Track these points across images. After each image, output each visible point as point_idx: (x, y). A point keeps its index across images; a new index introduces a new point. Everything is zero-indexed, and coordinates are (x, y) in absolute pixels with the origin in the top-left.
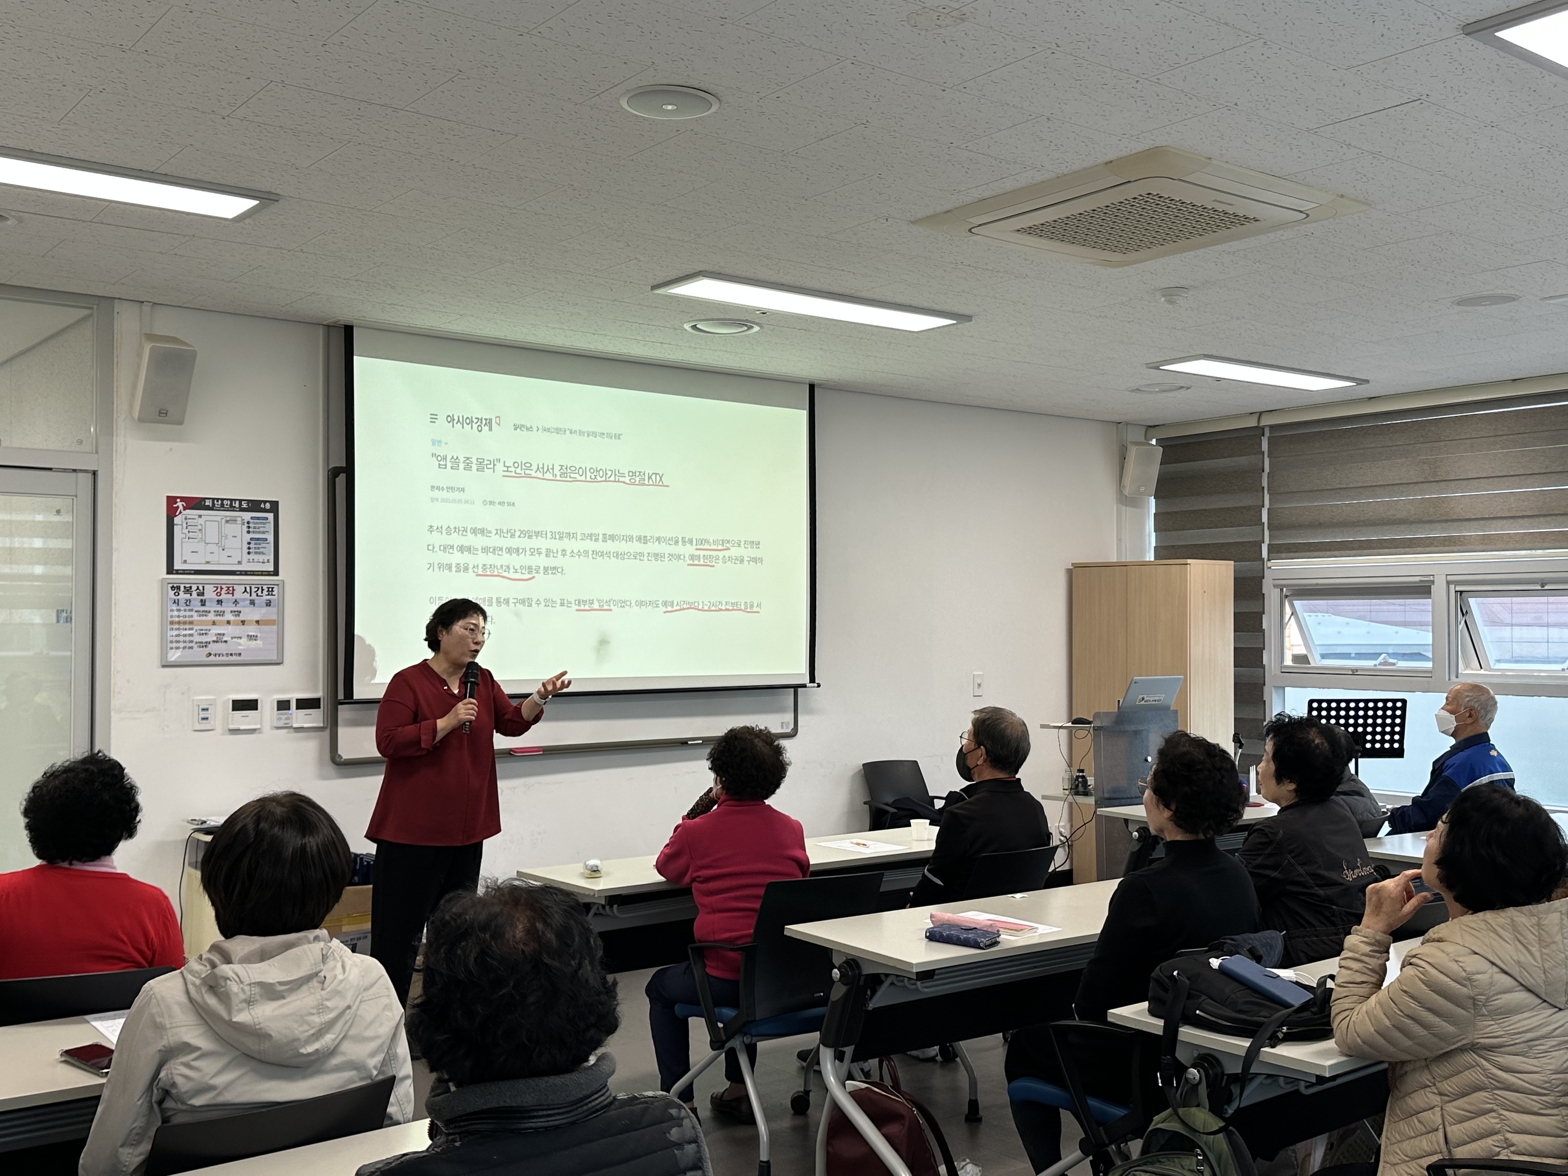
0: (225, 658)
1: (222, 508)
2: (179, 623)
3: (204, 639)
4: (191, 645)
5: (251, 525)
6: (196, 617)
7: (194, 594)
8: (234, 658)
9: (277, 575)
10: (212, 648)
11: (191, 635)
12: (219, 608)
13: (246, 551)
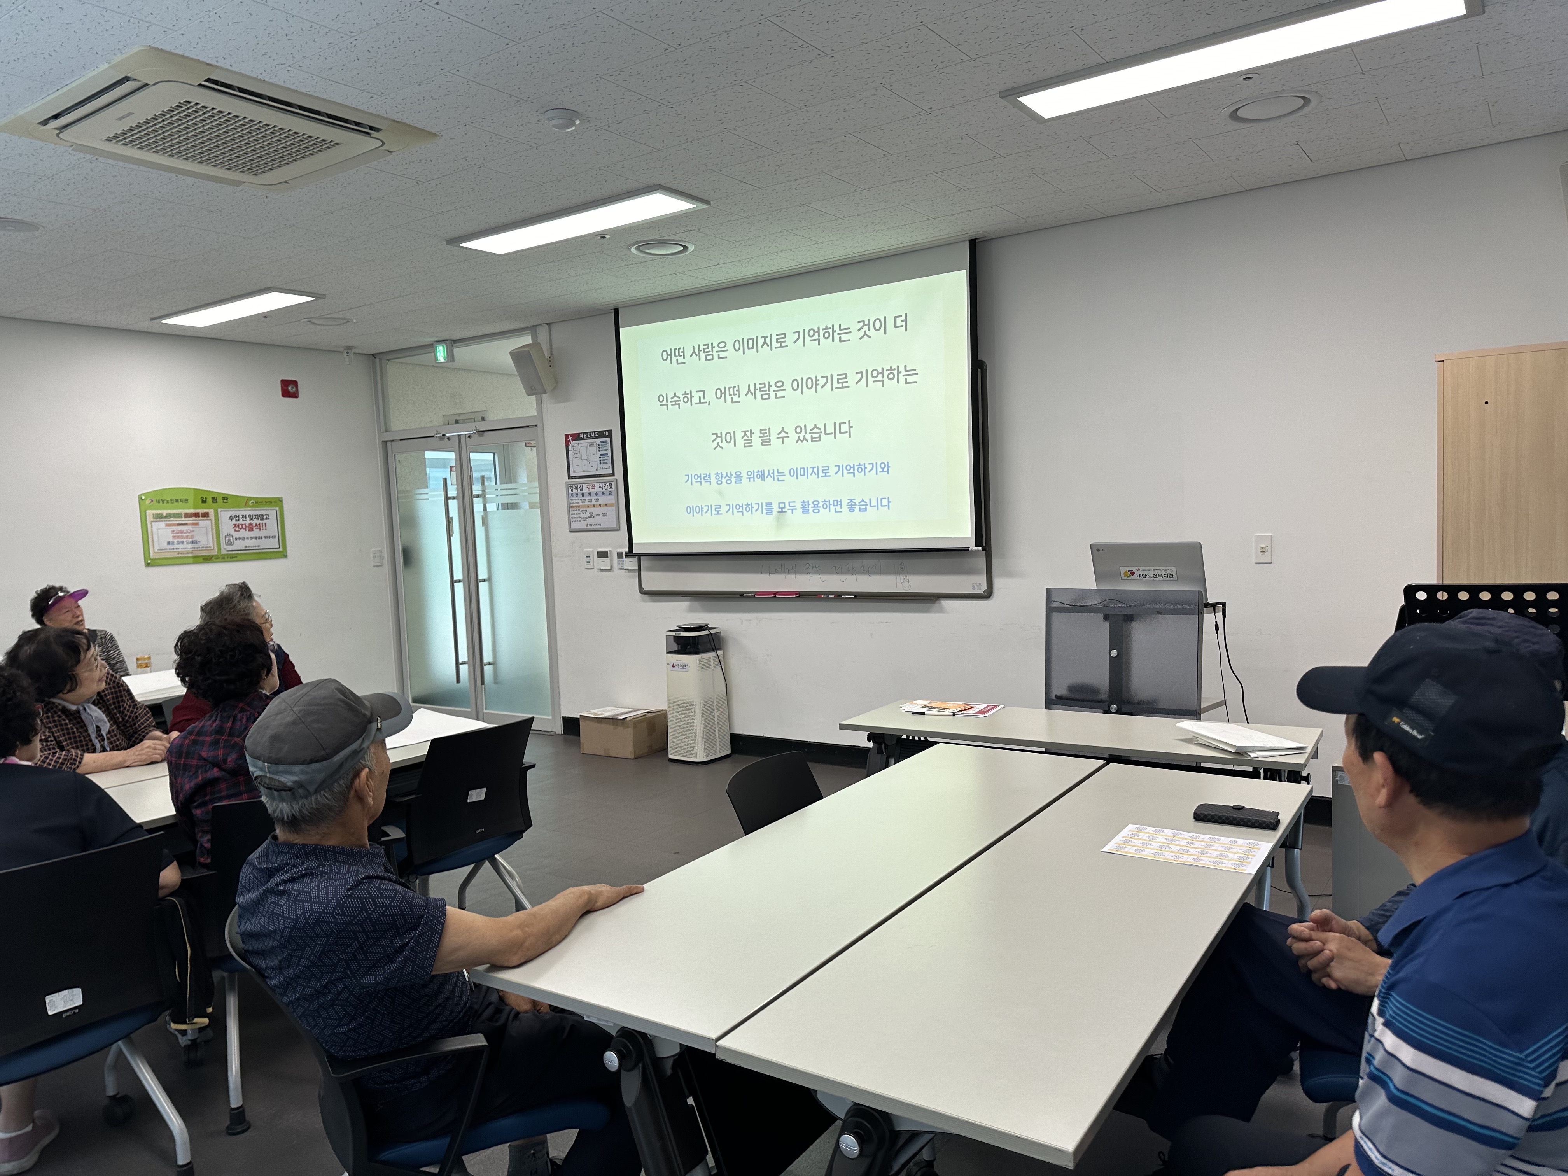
0: (594, 527)
1: (588, 438)
2: (573, 507)
3: (585, 516)
4: (579, 519)
5: (600, 446)
6: (581, 504)
7: (579, 490)
10: (590, 521)
11: (580, 514)
12: (590, 498)
13: (599, 462)
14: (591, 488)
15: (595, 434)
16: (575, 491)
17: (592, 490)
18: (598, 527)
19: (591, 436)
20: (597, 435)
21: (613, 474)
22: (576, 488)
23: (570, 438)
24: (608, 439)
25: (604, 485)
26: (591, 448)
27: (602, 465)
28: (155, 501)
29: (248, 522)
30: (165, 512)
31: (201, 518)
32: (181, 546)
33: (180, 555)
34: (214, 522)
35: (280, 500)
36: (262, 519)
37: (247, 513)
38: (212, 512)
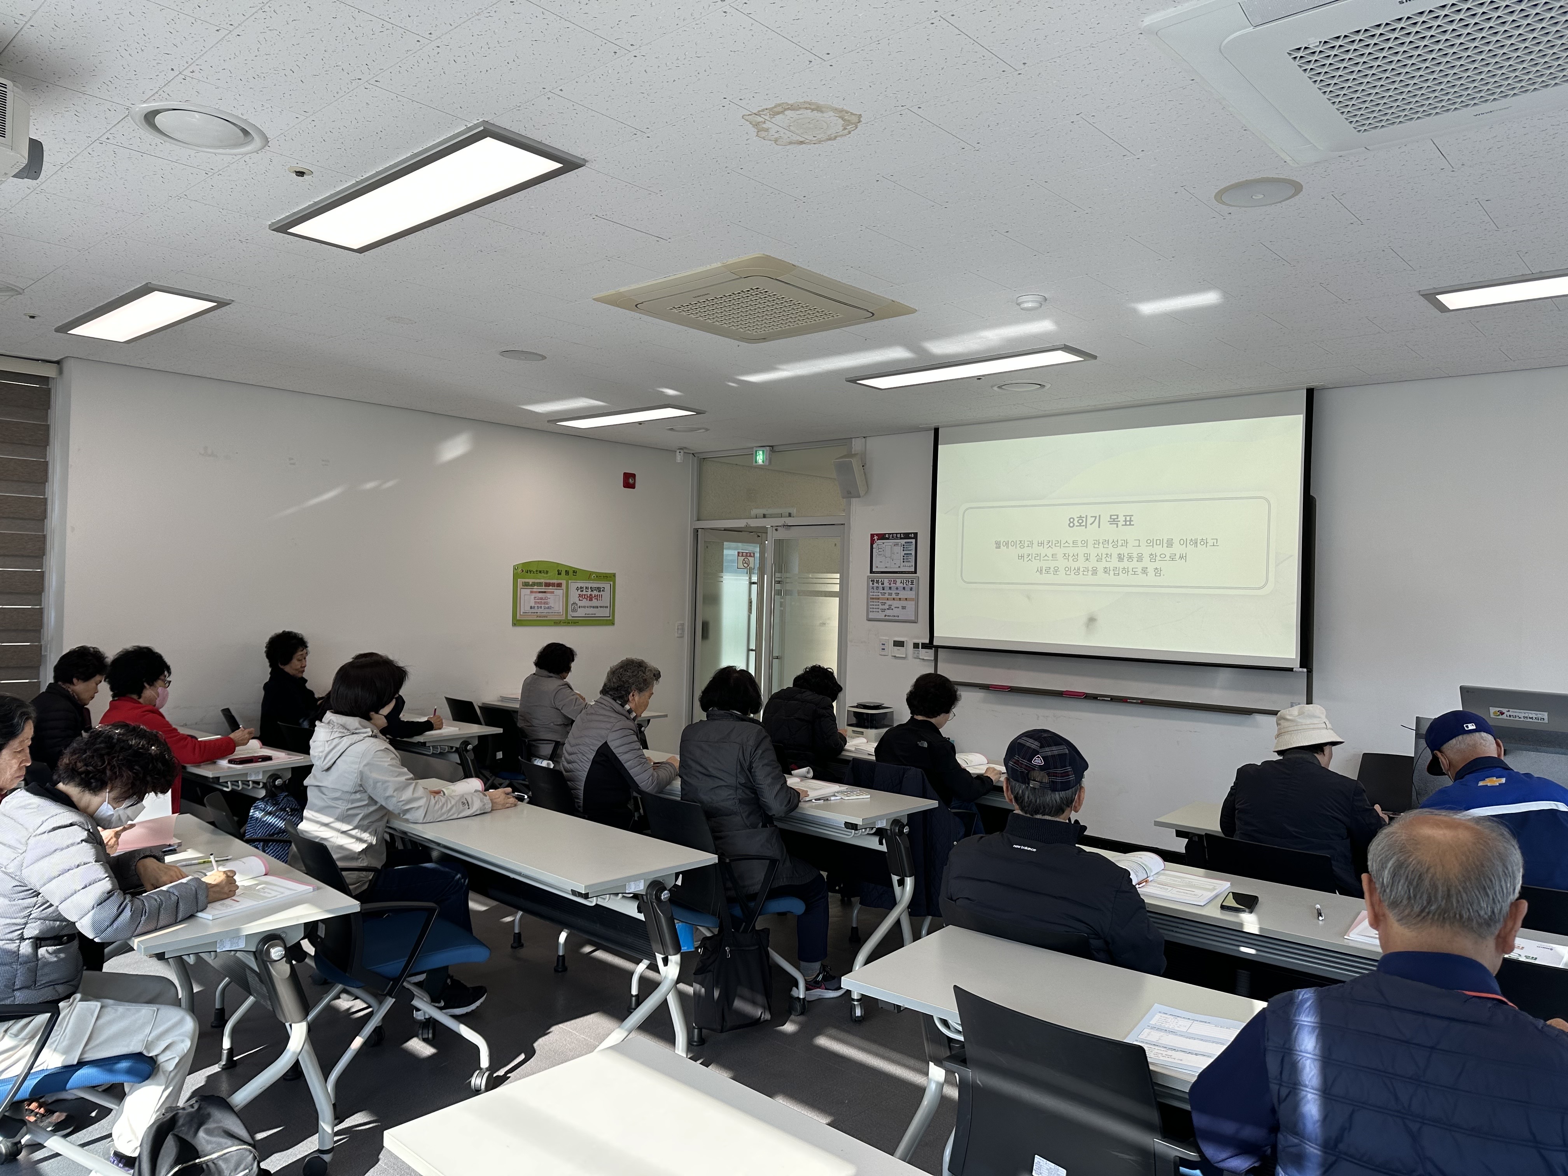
0: (892, 618)
1: (893, 538)
2: (873, 599)
3: (883, 607)
4: (877, 610)
5: (904, 547)
6: (880, 596)
7: (880, 584)
8: (896, 618)
9: (916, 573)
10: (888, 612)
11: (878, 605)
12: (890, 591)
13: (902, 560)
14: (892, 583)
15: (900, 536)
16: (876, 585)
17: (893, 585)
19: (897, 537)
20: (902, 536)
22: (878, 582)
23: (876, 538)
24: (913, 541)
25: (905, 581)
26: (895, 547)
27: (904, 563)
28: (524, 571)
29: (589, 593)
30: (531, 581)
31: (556, 588)
32: (540, 610)
33: (538, 618)
34: (565, 590)
35: (614, 575)
36: (599, 592)
37: (590, 585)
38: (564, 582)
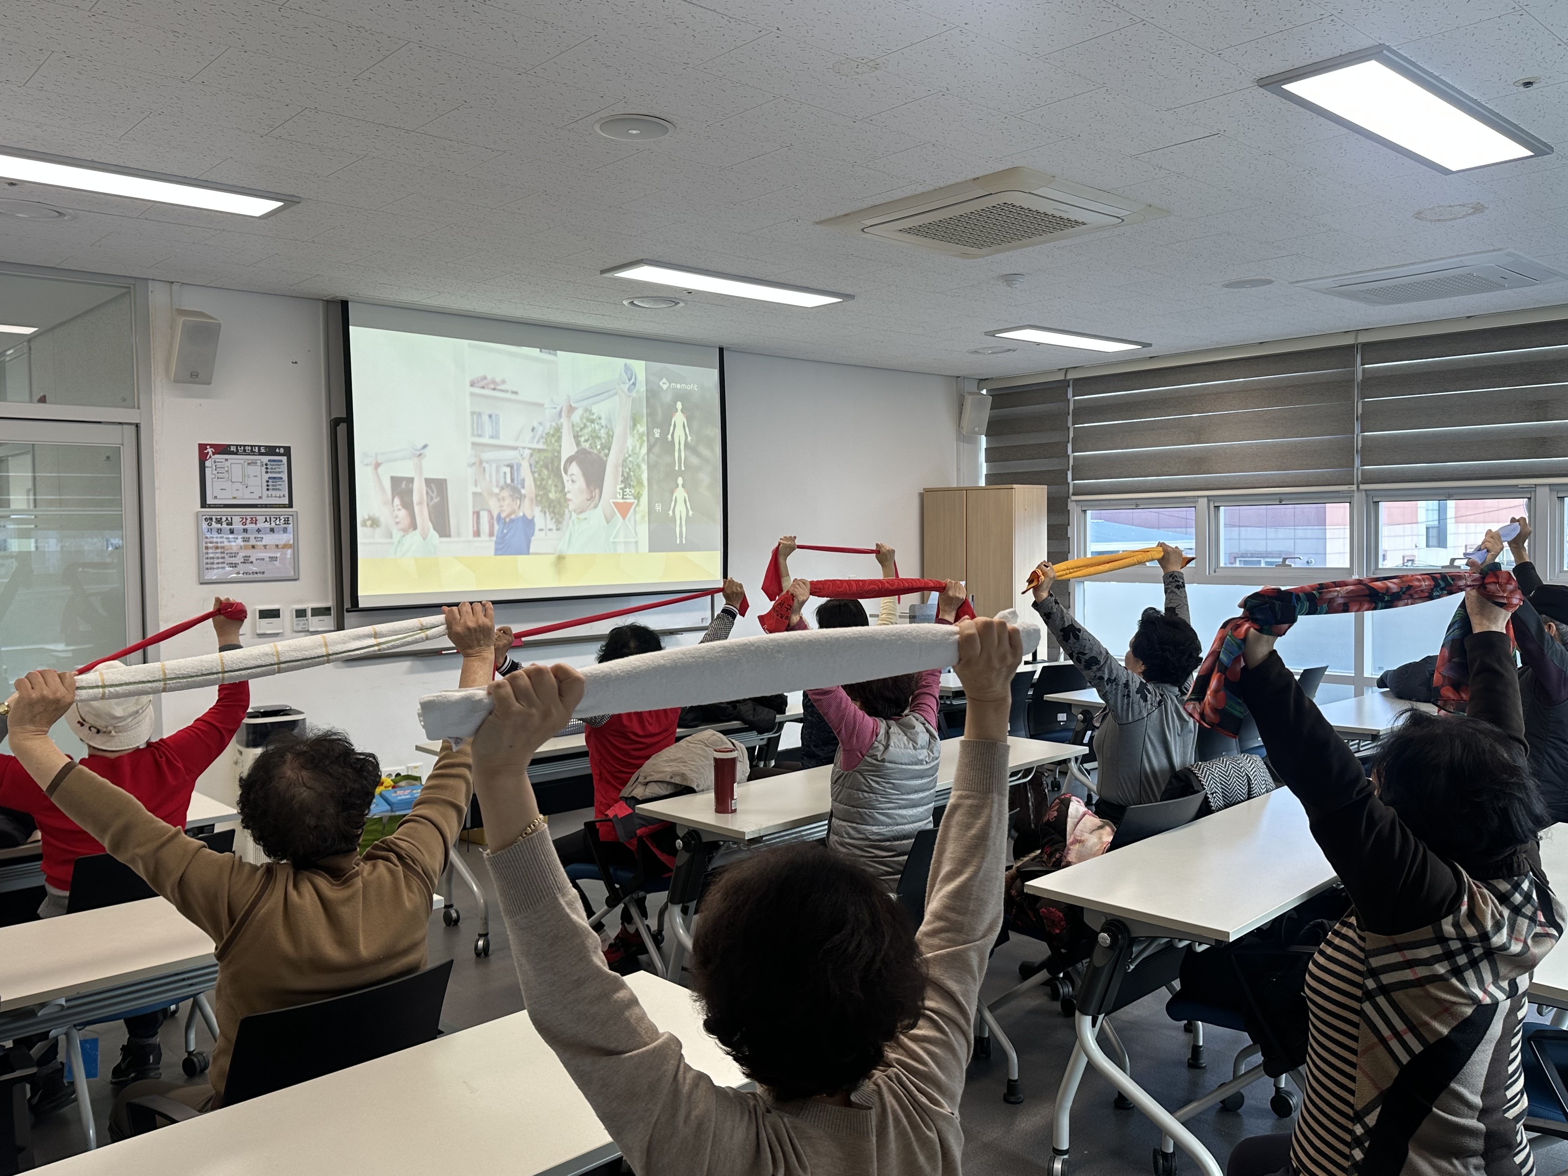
0: (251, 576)
1: (244, 453)
2: (212, 548)
3: (234, 560)
6: (226, 543)
7: (224, 523)
9: (292, 507)
10: (241, 568)
11: (223, 558)
12: (246, 536)
13: (265, 488)
14: (248, 521)
15: (259, 449)
16: (215, 525)
17: (248, 526)
18: (259, 575)
19: (252, 449)
20: (263, 450)
21: (290, 505)
22: (219, 521)
23: (210, 450)
24: (284, 459)
25: (273, 520)
26: (249, 467)
27: (270, 492)
